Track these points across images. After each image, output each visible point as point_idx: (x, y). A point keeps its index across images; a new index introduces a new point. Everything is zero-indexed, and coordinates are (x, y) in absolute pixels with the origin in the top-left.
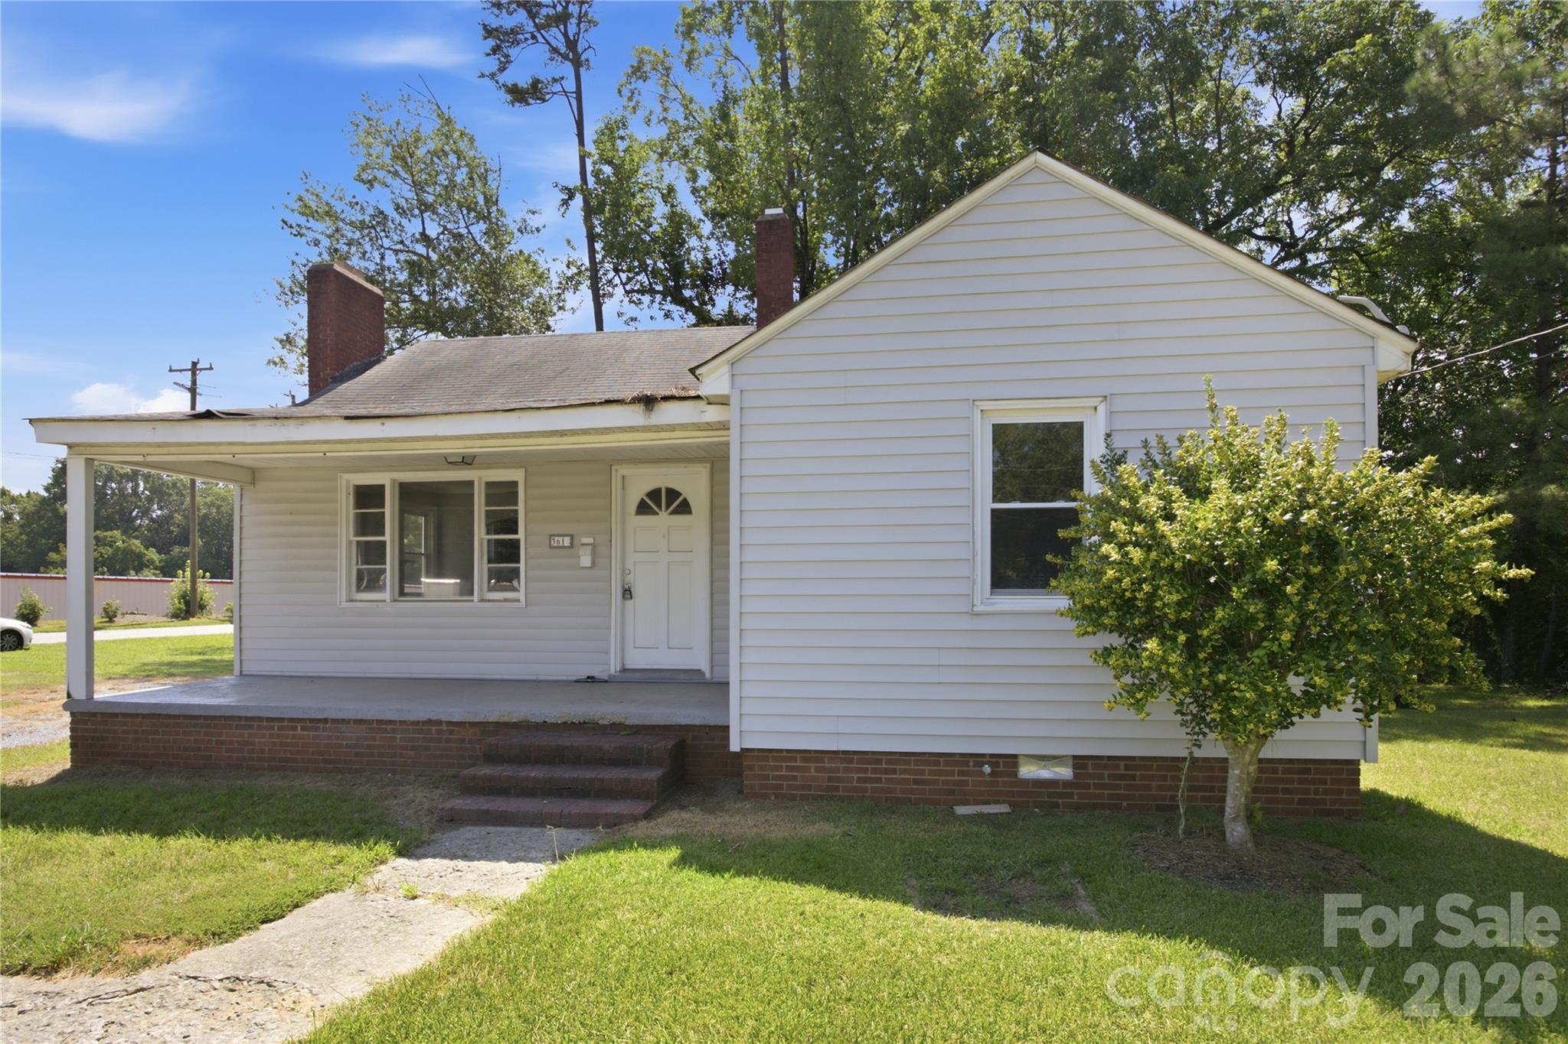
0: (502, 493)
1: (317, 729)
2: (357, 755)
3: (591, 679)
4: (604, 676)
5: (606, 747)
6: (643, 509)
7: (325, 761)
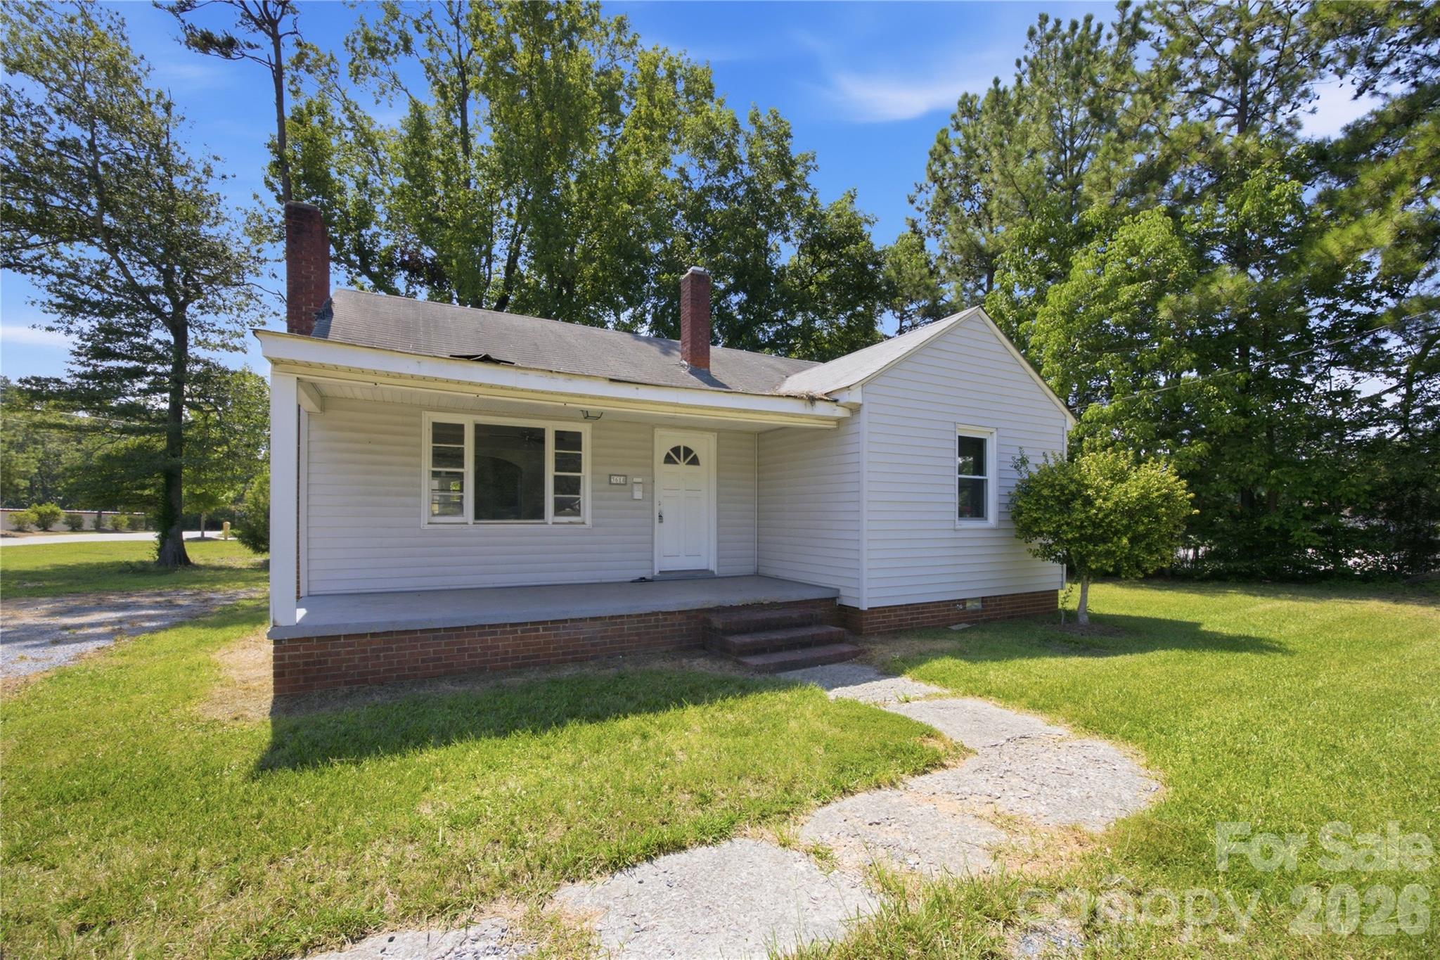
0: (568, 441)
1: (558, 628)
2: (593, 645)
3: (642, 580)
4: (649, 577)
5: (795, 616)
6: (669, 460)
7: (564, 654)
